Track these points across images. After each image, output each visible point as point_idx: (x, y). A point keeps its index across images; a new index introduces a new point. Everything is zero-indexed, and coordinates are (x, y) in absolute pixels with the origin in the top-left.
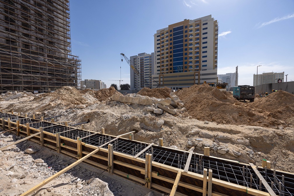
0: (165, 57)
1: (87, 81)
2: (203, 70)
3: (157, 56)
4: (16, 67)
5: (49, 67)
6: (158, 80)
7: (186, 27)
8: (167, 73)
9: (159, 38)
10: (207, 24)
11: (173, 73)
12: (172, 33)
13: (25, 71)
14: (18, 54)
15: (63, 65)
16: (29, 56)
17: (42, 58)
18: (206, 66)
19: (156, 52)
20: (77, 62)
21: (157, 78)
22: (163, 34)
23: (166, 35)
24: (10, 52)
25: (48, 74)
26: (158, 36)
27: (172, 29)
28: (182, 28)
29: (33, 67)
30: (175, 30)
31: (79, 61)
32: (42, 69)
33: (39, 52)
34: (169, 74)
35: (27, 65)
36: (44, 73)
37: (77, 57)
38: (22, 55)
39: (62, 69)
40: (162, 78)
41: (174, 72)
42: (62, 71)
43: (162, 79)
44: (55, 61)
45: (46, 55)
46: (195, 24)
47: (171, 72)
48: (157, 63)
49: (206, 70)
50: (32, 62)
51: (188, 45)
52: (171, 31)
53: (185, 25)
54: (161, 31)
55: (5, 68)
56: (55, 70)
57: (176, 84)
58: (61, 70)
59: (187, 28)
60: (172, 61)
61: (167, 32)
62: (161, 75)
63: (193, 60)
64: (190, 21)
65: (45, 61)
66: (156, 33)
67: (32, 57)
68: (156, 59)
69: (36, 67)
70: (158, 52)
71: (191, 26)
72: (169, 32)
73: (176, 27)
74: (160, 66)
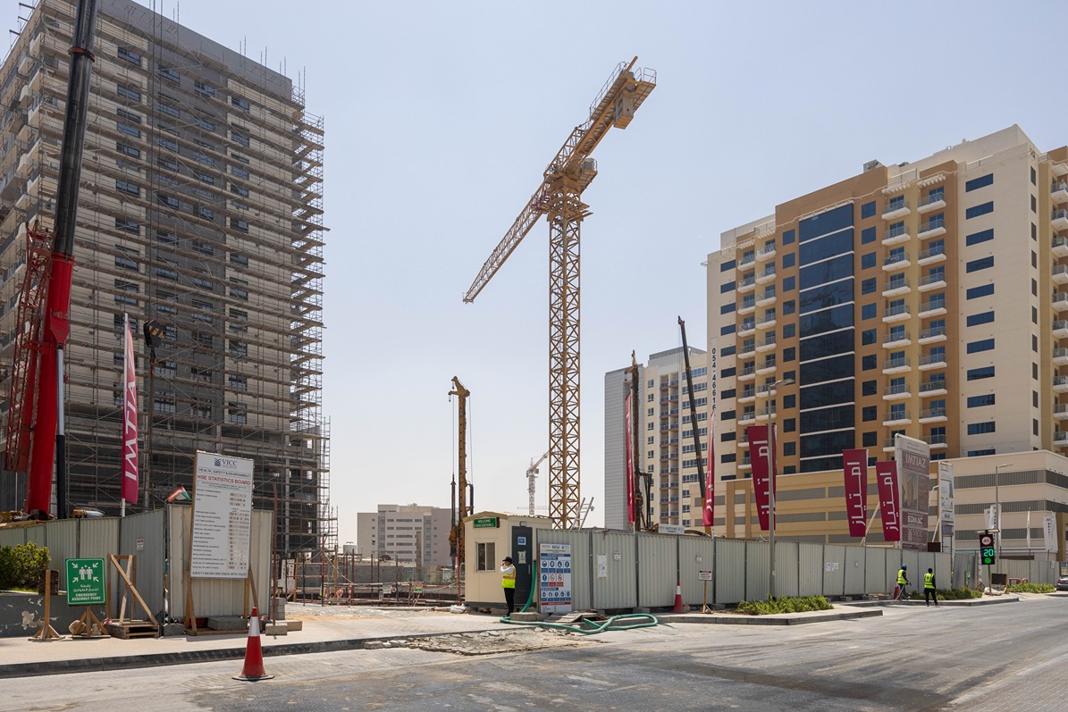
0: (759, 383)
1: (388, 516)
2: (971, 454)
3: (718, 375)
6: (720, 510)
7: (869, 210)
9: (730, 276)
10: (987, 180)
11: (802, 470)
12: (793, 248)
18: (989, 427)
19: (718, 353)
21: (719, 500)
22: (749, 253)
23: (761, 256)
26: (725, 267)
27: (791, 223)
28: (845, 215)
30: (807, 228)
34: (782, 482)
40: (741, 500)
41: (805, 467)
43: (741, 510)
46: (923, 189)
47: (790, 470)
48: (719, 416)
49: (992, 452)
51: (880, 308)
52: (788, 237)
53: (863, 198)
54: (739, 239)
59: (874, 213)
60: (793, 405)
61: (769, 243)
62: (736, 486)
63: (911, 396)
66: (718, 246)
68: (719, 395)
70: (726, 352)
71: (897, 201)
72: (780, 240)
73: (814, 214)
74: (734, 430)
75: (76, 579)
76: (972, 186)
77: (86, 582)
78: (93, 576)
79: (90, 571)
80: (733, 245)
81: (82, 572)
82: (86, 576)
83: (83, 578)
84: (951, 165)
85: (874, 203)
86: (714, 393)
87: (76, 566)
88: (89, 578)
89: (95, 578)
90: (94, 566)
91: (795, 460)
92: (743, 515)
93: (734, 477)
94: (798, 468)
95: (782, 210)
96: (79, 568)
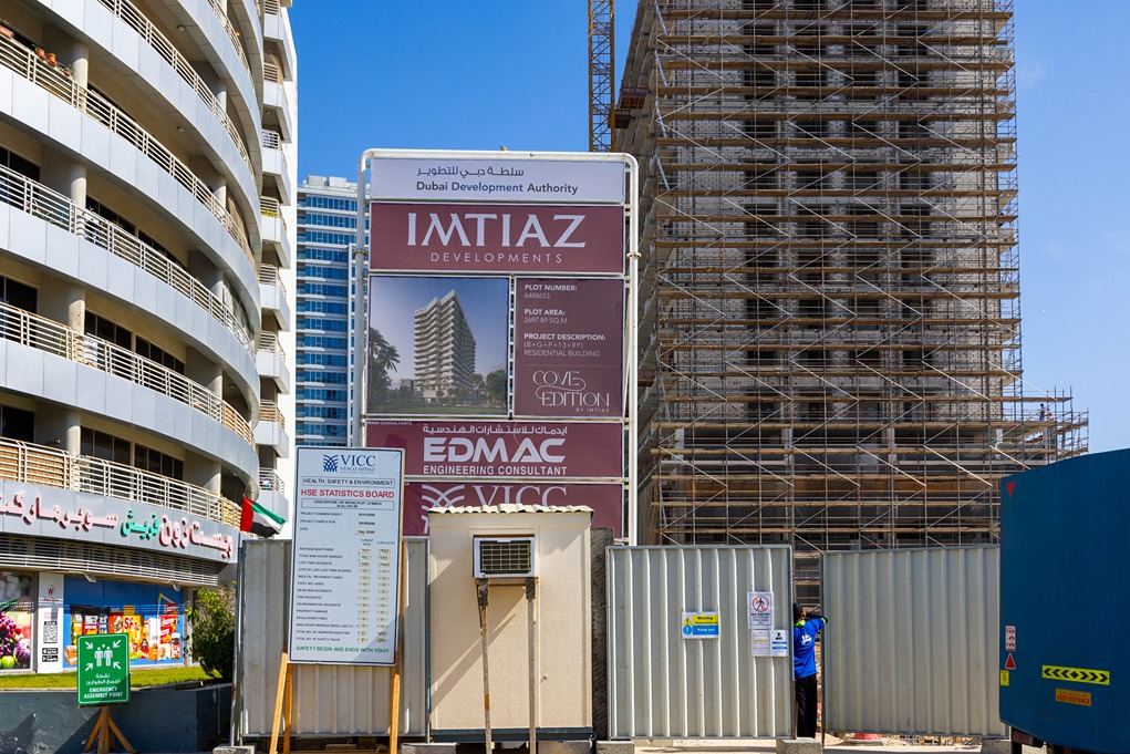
4: (775, 521)
5: (902, 496)
13: (804, 535)
14: (781, 457)
15: (972, 475)
16: (821, 457)
17: (870, 453)
20: (1063, 432)
24: (755, 457)
25: (899, 536)
29: (833, 511)
31: (1070, 427)
32: (869, 512)
33: (859, 424)
35: (814, 503)
36: (881, 535)
37: (1063, 400)
38: (798, 458)
39: (965, 496)
42: (966, 511)
44: (932, 457)
45: (891, 433)
50: (833, 484)
55: (741, 531)
56: (933, 511)
58: (961, 504)
65: (884, 470)
67: (832, 458)
69: (847, 511)
75: (91, 665)
77: (104, 669)
78: (113, 660)
79: (109, 654)
81: (98, 654)
82: (104, 660)
83: (99, 664)
87: (91, 647)
88: (108, 663)
89: (115, 664)
90: (115, 645)
96: (95, 649)
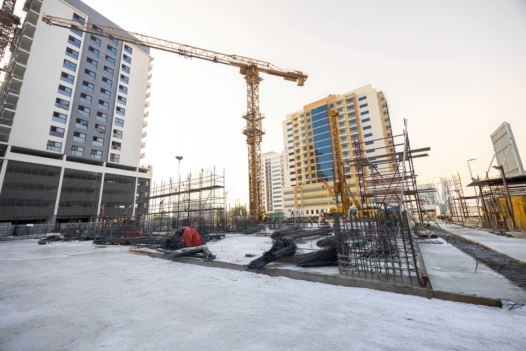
0: (302, 156)
3: (288, 155)
6: (292, 196)
8: (307, 183)
9: (290, 126)
10: (365, 98)
11: (318, 182)
12: (310, 117)
19: (288, 148)
21: (291, 193)
22: (296, 119)
23: (300, 119)
26: (288, 124)
27: (309, 110)
28: (325, 107)
30: (313, 111)
34: (312, 186)
40: (298, 192)
43: (299, 195)
46: (347, 100)
47: (314, 182)
48: (289, 167)
52: (308, 114)
53: (331, 102)
54: (292, 116)
57: (326, 204)
59: (333, 107)
60: (314, 162)
61: (302, 116)
62: (297, 188)
64: (337, 97)
66: (286, 119)
68: (289, 161)
70: (290, 148)
71: (339, 103)
72: (305, 115)
73: (315, 107)
74: (294, 171)
76: (360, 99)
80: (291, 118)
84: (354, 94)
85: (333, 104)
86: (287, 160)
91: (316, 179)
92: (300, 197)
93: (296, 185)
94: (317, 181)
95: (305, 107)
